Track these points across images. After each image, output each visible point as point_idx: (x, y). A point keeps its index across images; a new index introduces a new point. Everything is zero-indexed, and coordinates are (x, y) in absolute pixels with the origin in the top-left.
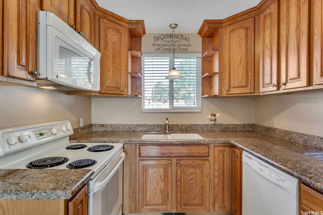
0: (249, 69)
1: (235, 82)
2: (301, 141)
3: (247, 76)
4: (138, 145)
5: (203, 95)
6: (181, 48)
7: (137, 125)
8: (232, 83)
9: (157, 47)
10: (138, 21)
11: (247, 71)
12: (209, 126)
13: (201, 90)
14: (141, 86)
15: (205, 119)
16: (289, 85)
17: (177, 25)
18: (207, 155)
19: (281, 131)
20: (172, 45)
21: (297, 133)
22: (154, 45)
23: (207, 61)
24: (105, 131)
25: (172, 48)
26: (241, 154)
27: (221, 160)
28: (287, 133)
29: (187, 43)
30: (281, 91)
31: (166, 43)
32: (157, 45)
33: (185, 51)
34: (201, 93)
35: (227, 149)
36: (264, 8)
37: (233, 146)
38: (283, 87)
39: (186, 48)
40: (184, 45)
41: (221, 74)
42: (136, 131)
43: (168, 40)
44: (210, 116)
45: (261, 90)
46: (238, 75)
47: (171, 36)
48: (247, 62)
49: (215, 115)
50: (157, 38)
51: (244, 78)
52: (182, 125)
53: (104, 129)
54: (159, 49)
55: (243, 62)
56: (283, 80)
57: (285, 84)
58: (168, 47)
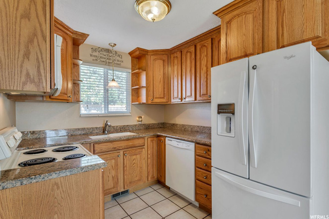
0: (165, 86)
1: (157, 94)
2: (190, 129)
3: (164, 91)
4: (92, 144)
5: (132, 102)
6: (116, 62)
7: (76, 129)
8: (155, 95)
9: (94, 58)
10: (84, 34)
11: (164, 88)
12: (137, 126)
13: (131, 98)
14: (79, 92)
15: (134, 121)
16: (187, 100)
17: (116, 45)
18: (143, 144)
19: (180, 125)
20: (108, 59)
21: (188, 125)
22: (91, 55)
23: (136, 77)
24: (36, 139)
25: (107, 61)
26: (165, 140)
27: (152, 146)
28: (183, 126)
29: (120, 59)
30: (183, 102)
31: (102, 56)
32: (95, 56)
33: (118, 65)
34: (131, 100)
35: (155, 139)
36: (173, 51)
37: (158, 136)
38: (184, 100)
39: (119, 63)
40: (118, 61)
41: (147, 87)
42: (74, 135)
43: (105, 53)
44: (137, 118)
45: (172, 100)
46: (159, 89)
47: (108, 51)
48: (164, 82)
49: (141, 117)
50: (94, 49)
51: (163, 92)
52: (117, 126)
53: (35, 136)
54: (97, 60)
55: (162, 82)
56: (184, 96)
57: (185, 99)
58: (104, 60)
